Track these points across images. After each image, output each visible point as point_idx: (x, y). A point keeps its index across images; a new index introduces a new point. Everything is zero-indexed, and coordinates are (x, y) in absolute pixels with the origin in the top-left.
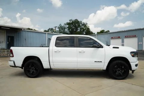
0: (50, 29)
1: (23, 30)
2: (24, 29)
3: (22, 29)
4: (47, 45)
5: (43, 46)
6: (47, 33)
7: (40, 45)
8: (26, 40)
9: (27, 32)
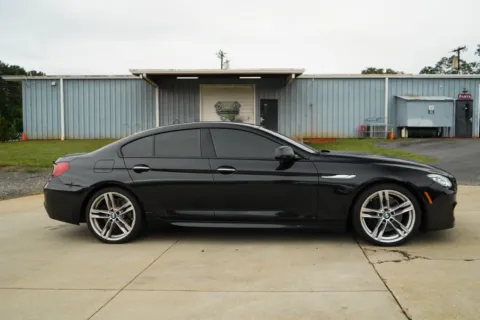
0: (444, 60)
1: (293, 76)
2: (297, 75)
3: (290, 75)
4: (386, 120)
5: (372, 124)
6: (387, 77)
7: (362, 123)
8: (314, 107)
9: (315, 83)
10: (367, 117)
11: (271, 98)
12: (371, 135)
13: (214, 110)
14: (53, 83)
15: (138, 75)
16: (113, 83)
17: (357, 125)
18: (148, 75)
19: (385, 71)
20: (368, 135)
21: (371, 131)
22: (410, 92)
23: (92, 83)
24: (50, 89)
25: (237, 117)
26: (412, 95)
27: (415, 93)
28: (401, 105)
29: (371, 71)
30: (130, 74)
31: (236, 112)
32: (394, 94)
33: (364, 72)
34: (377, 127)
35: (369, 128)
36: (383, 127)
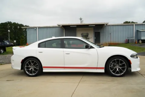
1: (105, 25)
2: (106, 24)
3: (104, 24)
4: (134, 38)
5: (130, 39)
6: (134, 24)
7: (126, 39)
8: (111, 34)
9: (111, 27)
10: (128, 37)
11: (98, 31)
12: (130, 42)
13: (81, 35)
14: (35, 29)
15: (59, 26)
16: (51, 28)
17: (125, 39)
18: (62, 26)
19: (131, 22)
20: (129, 42)
21: (130, 41)
22: (142, 29)
23: (46, 29)
24: (34, 30)
25: (88, 38)
26: (142, 30)
27: (143, 29)
28: (139, 33)
29: (126, 22)
30: (57, 25)
31: (88, 36)
32: (137, 29)
33: (124, 23)
34: (132, 40)
35: (129, 40)
36: (133, 40)
